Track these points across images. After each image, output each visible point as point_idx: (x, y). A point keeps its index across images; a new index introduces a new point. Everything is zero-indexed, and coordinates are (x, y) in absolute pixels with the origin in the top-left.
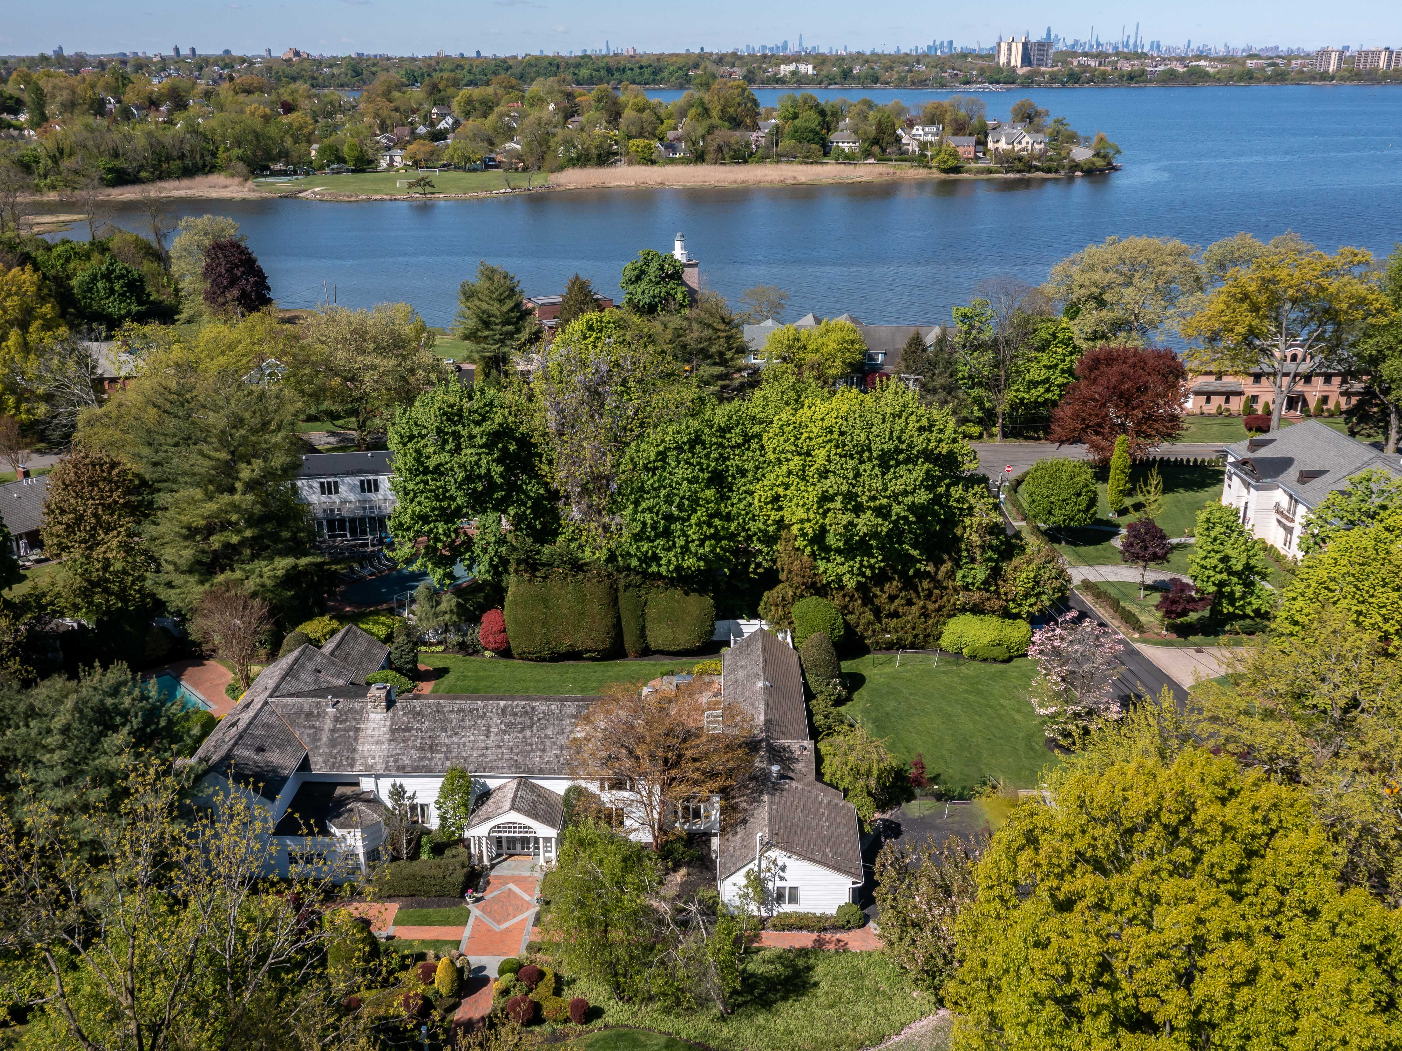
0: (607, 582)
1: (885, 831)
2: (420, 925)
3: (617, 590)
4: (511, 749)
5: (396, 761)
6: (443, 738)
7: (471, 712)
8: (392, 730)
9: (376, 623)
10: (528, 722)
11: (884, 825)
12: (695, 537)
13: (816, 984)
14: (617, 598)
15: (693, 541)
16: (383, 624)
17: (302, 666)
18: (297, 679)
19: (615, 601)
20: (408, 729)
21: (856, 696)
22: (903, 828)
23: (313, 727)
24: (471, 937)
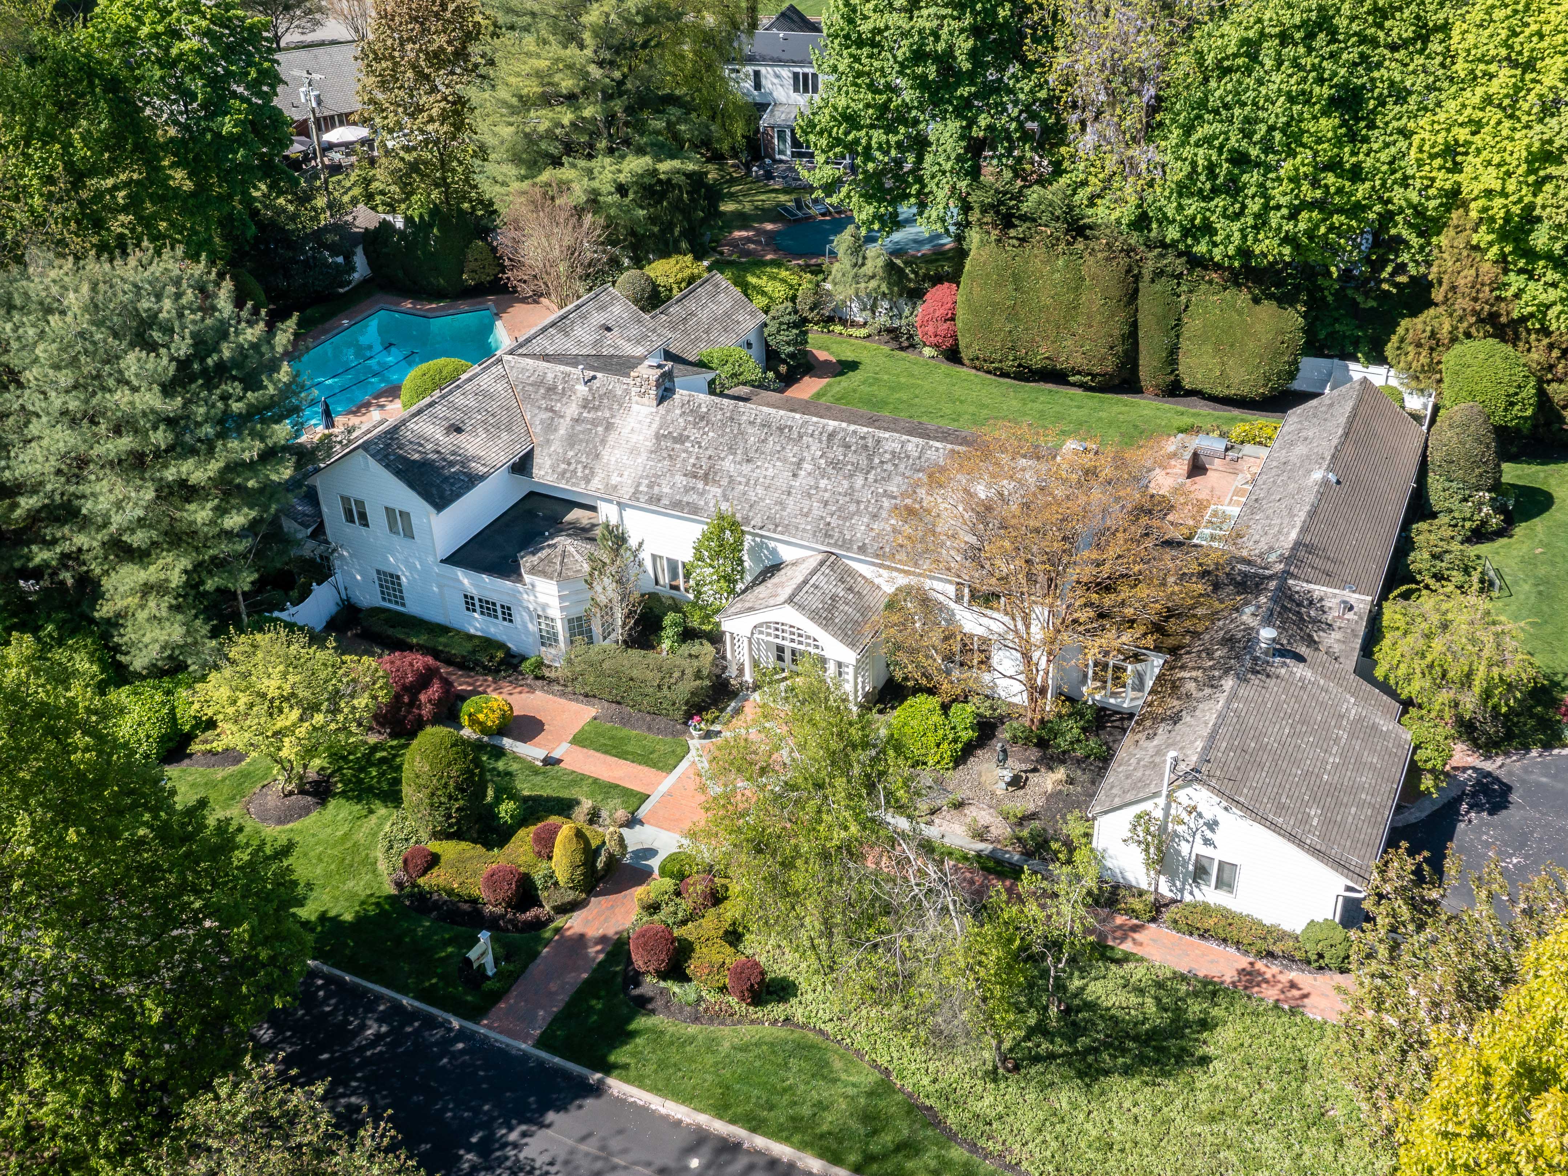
0: (1124, 261)
1: (1474, 795)
2: (606, 752)
3: (1137, 278)
4: (826, 504)
5: (650, 486)
6: (728, 464)
7: (781, 429)
8: (658, 437)
9: (773, 278)
10: (864, 463)
11: (1479, 782)
12: (1283, 201)
13: (1205, 1061)
14: (1136, 291)
15: (1278, 207)
16: (783, 281)
17: (583, 317)
18: (567, 334)
19: (1133, 296)
20: (681, 439)
21: (1520, 530)
22: (1514, 797)
23: (551, 410)
24: (669, 793)
